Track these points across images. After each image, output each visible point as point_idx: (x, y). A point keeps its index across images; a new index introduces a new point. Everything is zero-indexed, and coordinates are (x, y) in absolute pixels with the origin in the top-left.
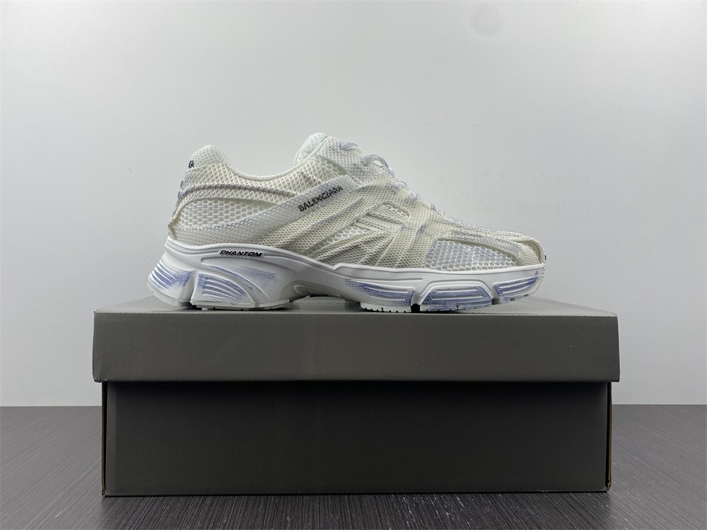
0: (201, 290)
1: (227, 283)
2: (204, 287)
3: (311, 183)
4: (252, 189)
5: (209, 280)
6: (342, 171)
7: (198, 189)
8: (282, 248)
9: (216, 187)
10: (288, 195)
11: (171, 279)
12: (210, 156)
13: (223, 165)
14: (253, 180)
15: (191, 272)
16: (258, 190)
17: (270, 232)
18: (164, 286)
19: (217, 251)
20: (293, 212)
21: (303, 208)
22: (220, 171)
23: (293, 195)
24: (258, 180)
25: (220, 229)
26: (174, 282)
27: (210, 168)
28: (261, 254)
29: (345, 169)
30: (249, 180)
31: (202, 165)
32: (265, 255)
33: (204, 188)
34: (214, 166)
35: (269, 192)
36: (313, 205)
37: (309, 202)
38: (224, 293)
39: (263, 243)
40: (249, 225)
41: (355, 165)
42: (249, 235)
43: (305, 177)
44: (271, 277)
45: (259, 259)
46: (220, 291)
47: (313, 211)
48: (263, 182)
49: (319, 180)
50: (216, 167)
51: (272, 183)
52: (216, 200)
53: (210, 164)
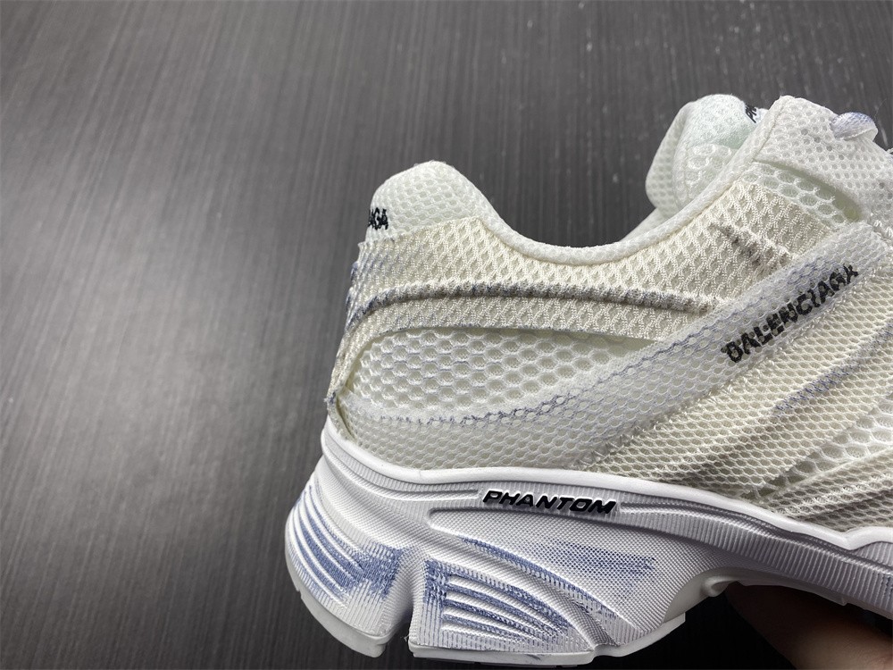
0: (436, 609)
1: (512, 593)
2: (446, 604)
3: (756, 262)
4: (567, 296)
5: (454, 582)
6: (848, 207)
7: (406, 298)
8: (674, 482)
9: (458, 294)
10: (687, 309)
11: (348, 566)
12: (437, 198)
13: (473, 224)
14: (566, 263)
15: (400, 552)
16: (588, 297)
17: (636, 433)
18: (332, 588)
19: (475, 492)
20: (707, 367)
21: (738, 350)
22: (466, 242)
23: (704, 310)
24: (583, 264)
25: (480, 424)
26: (358, 579)
27: (437, 235)
28: (612, 504)
29: (857, 201)
30: (556, 263)
31: (414, 223)
32: (624, 505)
33: (421, 297)
34: (447, 227)
35: (625, 302)
36: (768, 338)
37: (757, 330)
38: (505, 623)
39: (614, 469)
40: (568, 414)
41: (882, 185)
42: (571, 445)
43: (736, 242)
44: (640, 567)
45: (606, 519)
46: (492, 617)
47: (769, 355)
48: (599, 269)
49: (784, 250)
50: (454, 230)
51: (631, 272)
52: (462, 331)
53: (437, 220)
